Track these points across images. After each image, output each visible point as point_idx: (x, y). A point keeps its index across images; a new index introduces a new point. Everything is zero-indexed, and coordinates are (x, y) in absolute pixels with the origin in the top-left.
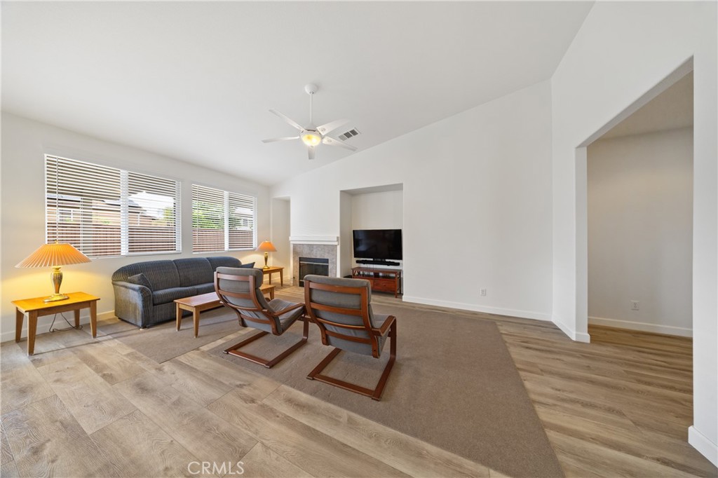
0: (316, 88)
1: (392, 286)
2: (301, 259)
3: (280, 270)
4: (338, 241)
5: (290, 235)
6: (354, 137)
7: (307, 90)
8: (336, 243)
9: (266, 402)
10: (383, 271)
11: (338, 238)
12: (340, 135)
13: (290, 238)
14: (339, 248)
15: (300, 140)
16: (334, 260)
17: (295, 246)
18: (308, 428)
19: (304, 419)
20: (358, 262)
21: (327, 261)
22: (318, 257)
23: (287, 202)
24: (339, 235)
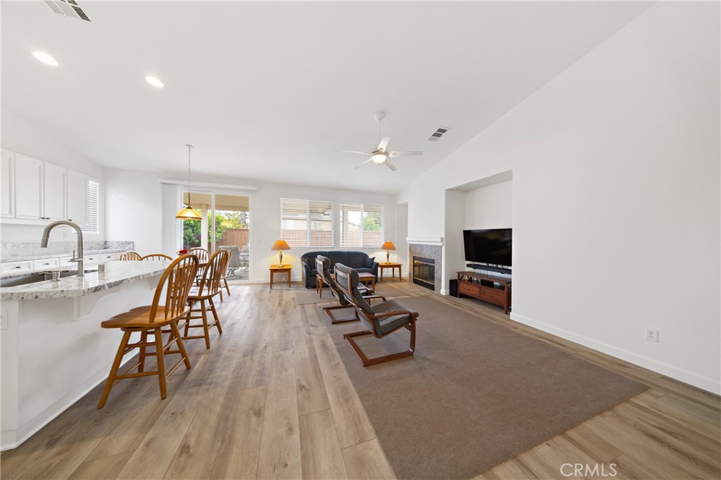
0: (382, 115)
1: (501, 298)
2: (414, 258)
3: (399, 266)
4: (442, 241)
5: (407, 236)
6: (444, 135)
7: (376, 118)
8: (441, 244)
9: (314, 337)
10: (498, 279)
11: (442, 239)
12: (429, 137)
13: (407, 239)
14: (443, 248)
15: (372, 161)
16: (440, 261)
17: (411, 245)
18: (316, 356)
19: (318, 352)
20: (468, 266)
21: (433, 261)
22: (427, 257)
23: (406, 206)
24: (443, 236)
